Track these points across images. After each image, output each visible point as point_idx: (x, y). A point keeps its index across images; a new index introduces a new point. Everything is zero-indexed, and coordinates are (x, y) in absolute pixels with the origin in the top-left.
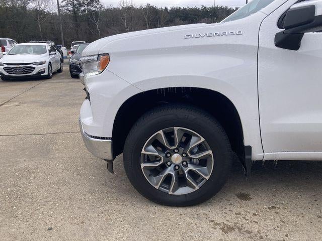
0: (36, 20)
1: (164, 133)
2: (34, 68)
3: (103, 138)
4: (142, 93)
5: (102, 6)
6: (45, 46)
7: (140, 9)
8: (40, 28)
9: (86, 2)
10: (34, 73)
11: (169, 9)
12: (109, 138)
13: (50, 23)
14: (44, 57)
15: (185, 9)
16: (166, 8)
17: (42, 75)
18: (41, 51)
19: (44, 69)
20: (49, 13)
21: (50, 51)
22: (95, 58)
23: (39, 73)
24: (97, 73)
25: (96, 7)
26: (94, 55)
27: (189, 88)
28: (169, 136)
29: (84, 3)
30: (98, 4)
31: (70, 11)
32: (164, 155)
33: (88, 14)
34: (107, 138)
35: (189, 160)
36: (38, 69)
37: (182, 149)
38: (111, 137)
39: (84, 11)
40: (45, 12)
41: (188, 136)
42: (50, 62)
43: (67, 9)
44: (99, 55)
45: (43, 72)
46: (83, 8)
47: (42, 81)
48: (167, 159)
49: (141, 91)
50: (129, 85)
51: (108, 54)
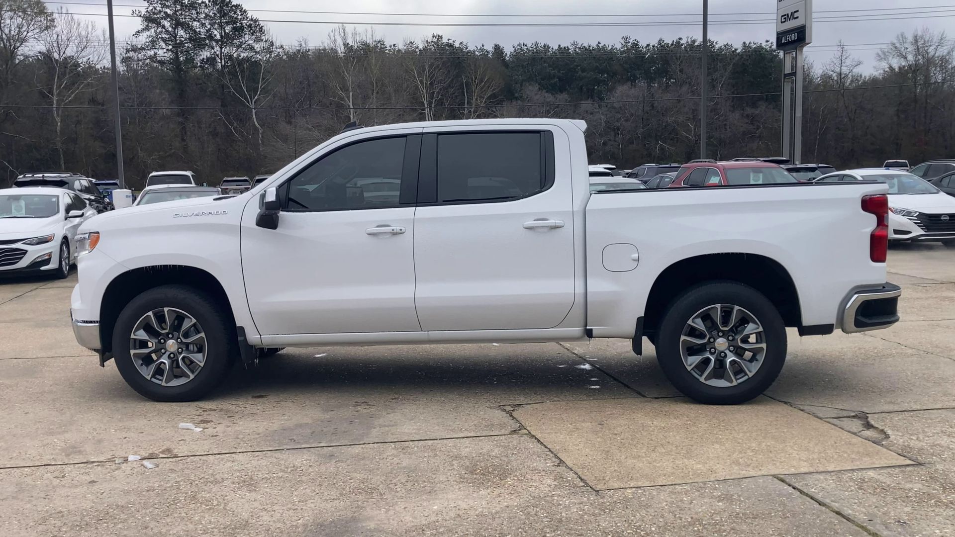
0: (45, 96)
1: (155, 314)
2: (25, 252)
3: (91, 322)
4: (129, 271)
5: (272, 44)
6: (58, 197)
7: (407, 52)
8: (58, 119)
9: (217, 34)
10: (24, 263)
11: (508, 50)
12: (97, 322)
13: (93, 101)
14: (49, 224)
15: (563, 51)
16: (497, 47)
17: (43, 268)
18: (46, 209)
19: (50, 254)
20: (91, 70)
21: (68, 210)
22: (87, 236)
23: (36, 264)
24: (87, 252)
25: (252, 48)
26: (87, 233)
27: (176, 265)
28: (161, 318)
29: (211, 37)
30: (258, 40)
31: (162, 63)
32: (157, 341)
33: (221, 73)
34: (94, 322)
35: (185, 346)
36: (34, 253)
37: (176, 334)
38: (98, 320)
39: (211, 61)
40: (77, 65)
41: (180, 319)
42: (65, 238)
43: (153, 58)
44: (90, 233)
45: (47, 262)
46: (205, 54)
47: (41, 284)
48: (161, 346)
49: (128, 270)
50: (116, 263)
51: (98, 233)
